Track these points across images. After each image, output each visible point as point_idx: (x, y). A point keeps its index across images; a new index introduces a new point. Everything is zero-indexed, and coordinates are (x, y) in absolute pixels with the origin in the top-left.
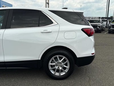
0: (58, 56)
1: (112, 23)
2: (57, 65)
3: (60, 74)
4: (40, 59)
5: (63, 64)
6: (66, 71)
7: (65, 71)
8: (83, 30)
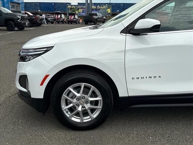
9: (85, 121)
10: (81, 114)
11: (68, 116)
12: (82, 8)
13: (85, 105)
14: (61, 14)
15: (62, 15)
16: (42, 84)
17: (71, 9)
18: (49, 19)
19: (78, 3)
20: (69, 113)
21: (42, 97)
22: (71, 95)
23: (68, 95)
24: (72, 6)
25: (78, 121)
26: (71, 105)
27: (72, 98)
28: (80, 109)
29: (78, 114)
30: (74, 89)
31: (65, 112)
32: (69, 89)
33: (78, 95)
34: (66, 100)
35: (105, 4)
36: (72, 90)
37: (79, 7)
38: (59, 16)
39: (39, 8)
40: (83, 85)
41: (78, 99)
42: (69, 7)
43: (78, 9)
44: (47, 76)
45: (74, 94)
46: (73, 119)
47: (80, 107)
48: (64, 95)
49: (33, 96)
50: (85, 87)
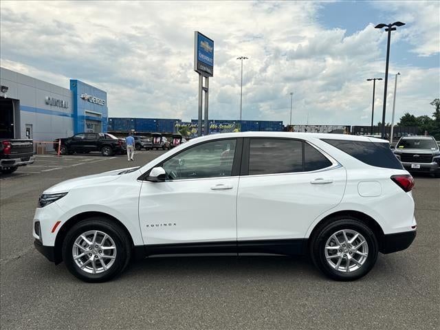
0: (344, 231)
1: (398, 147)
2: (341, 250)
3: (348, 269)
4: (308, 237)
5: (353, 248)
6: (361, 262)
7: (359, 262)
8: (394, 179)
9: (97, 272)
10: (93, 264)
11: (80, 266)
12: (196, 127)
13: (98, 254)
14: (161, 136)
15: (163, 138)
16: (53, 231)
17: (180, 128)
18: (143, 144)
19: (192, 120)
20: (82, 263)
21: (53, 245)
22: (84, 244)
23: (81, 244)
24: (182, 123)
25: (91, 272)
26: (83, 254)
27: (85, 246)
28: (92, 258)
29: (90, 265)
30: (87, 237)
31: (76, 261)
32: (81, 238)
33: (90, 243)
34: (79, 249)
35: (231, 122)
36: (84, 238)
37: (192, 126)
38: (159, 140)
39: (133, 127)
40: (96, 232)
41: (92, 247)
42: (178, 125)
43: (191, 129)
44: (58, 223)
45: (87, 243)
46: (85, 270)
47: (93, 256)
48: (75, 243)
49: (45, 244)
50: (98, 235)
